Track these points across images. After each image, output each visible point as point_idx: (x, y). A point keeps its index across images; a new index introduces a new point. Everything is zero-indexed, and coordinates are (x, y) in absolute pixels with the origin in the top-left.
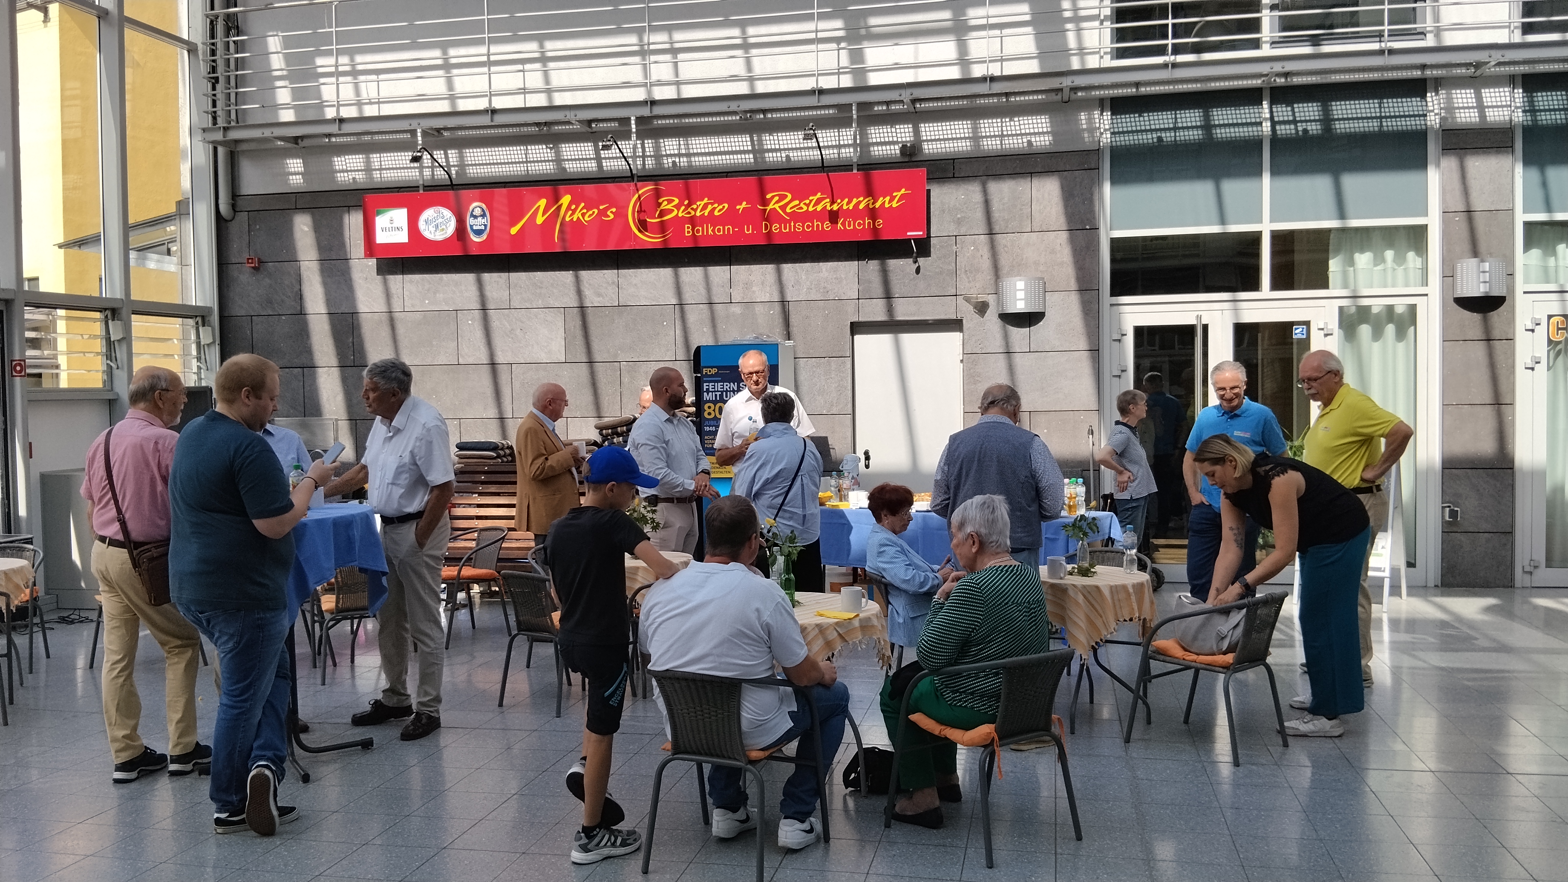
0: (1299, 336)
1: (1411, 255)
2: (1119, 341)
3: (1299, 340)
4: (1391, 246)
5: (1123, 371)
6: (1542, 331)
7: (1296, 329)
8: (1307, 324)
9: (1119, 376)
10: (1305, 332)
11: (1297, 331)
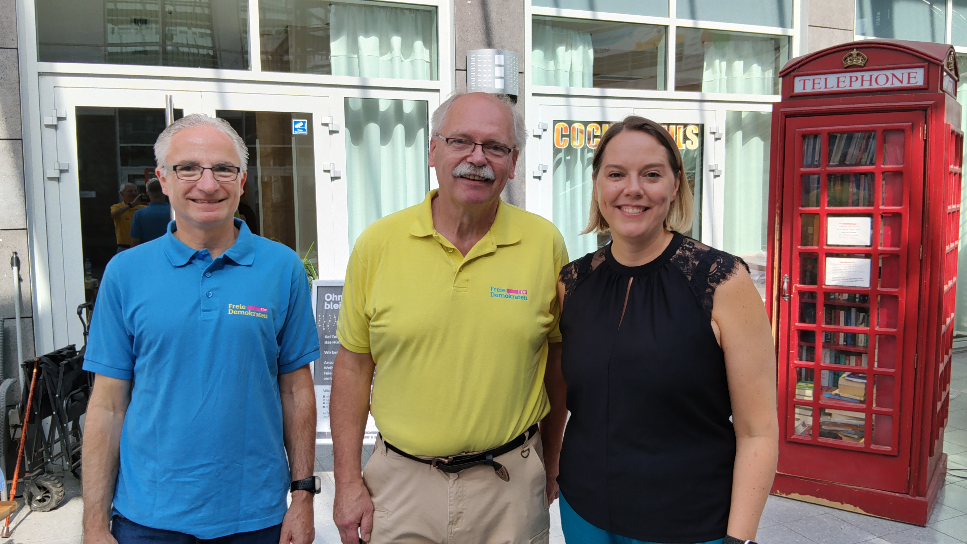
0: (300, 132)
1: (419, 44)
2: (55, 127)
3: (299, 137)
4: (397, 31)
5: (62, 171)
6: (548, 137)
7: (296, 123)
8: (308, 117)
9: (58, 179)
10: (306, 127)
11: (298, 126)
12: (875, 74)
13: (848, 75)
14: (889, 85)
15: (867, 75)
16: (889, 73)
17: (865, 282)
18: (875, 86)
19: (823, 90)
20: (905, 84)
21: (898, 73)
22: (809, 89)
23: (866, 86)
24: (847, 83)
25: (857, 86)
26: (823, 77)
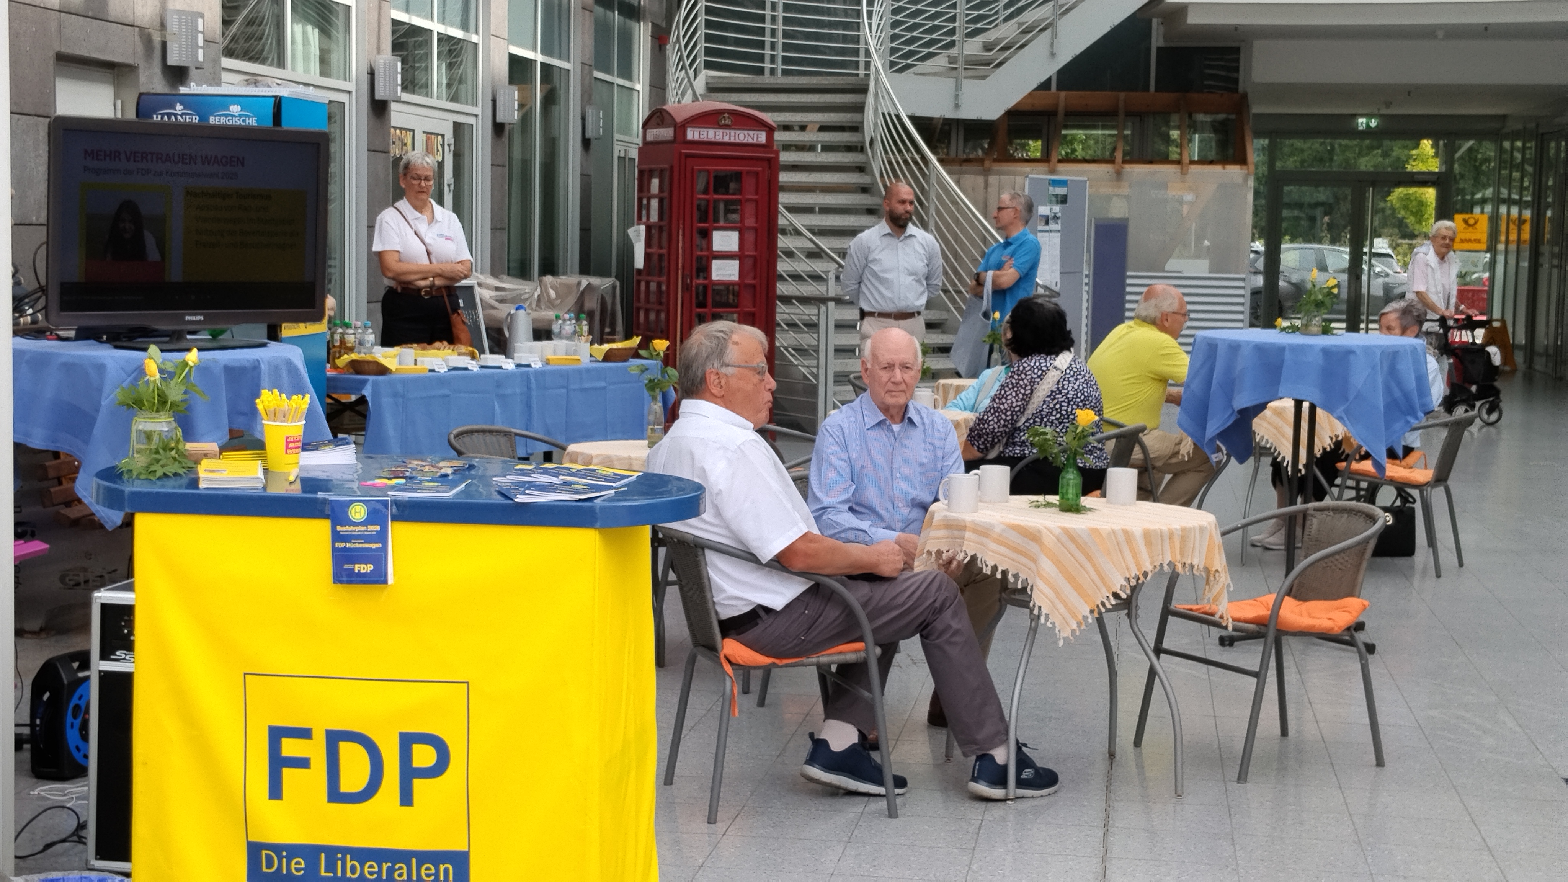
12: (738, 132)
13: (721, 131)
14: (745, 141)
15: (733, 132)
16: (746, 132)
17: (735, 277)
18: (737, 141)
19: (705, 139)
20: (755, 141)
21: (751, 133)
22: (696, 138)
23: (732, 140)
24: (721, 136)
25: (726, 139)
26: (706, 130)
